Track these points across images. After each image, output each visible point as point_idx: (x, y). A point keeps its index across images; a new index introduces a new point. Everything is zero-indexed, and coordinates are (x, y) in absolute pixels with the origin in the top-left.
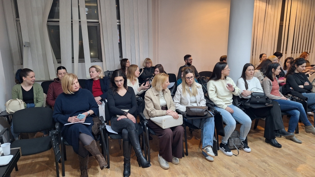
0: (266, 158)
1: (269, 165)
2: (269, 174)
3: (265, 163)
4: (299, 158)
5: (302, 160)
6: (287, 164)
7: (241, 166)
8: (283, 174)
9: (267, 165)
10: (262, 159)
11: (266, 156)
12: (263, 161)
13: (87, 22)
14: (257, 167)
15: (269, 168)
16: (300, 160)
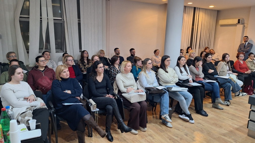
0: (200, 121)
1: (203, 125)
2: (205, 131)
3: (200, 124)
4: (219, 119)
5: (222, 120)
6: (213, 124)
7: (185, 127)
8: (213, 131)
9: (201, 125)
10: (197, 121)
11: (199, 119)
12: (199, 123)
13: (54, 19)
14: (196, 127)
15: (204, 127)
16: (220, 121)
